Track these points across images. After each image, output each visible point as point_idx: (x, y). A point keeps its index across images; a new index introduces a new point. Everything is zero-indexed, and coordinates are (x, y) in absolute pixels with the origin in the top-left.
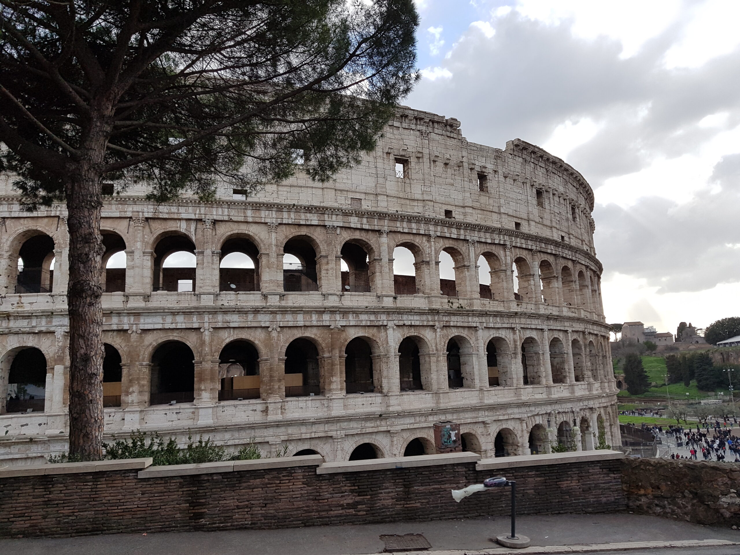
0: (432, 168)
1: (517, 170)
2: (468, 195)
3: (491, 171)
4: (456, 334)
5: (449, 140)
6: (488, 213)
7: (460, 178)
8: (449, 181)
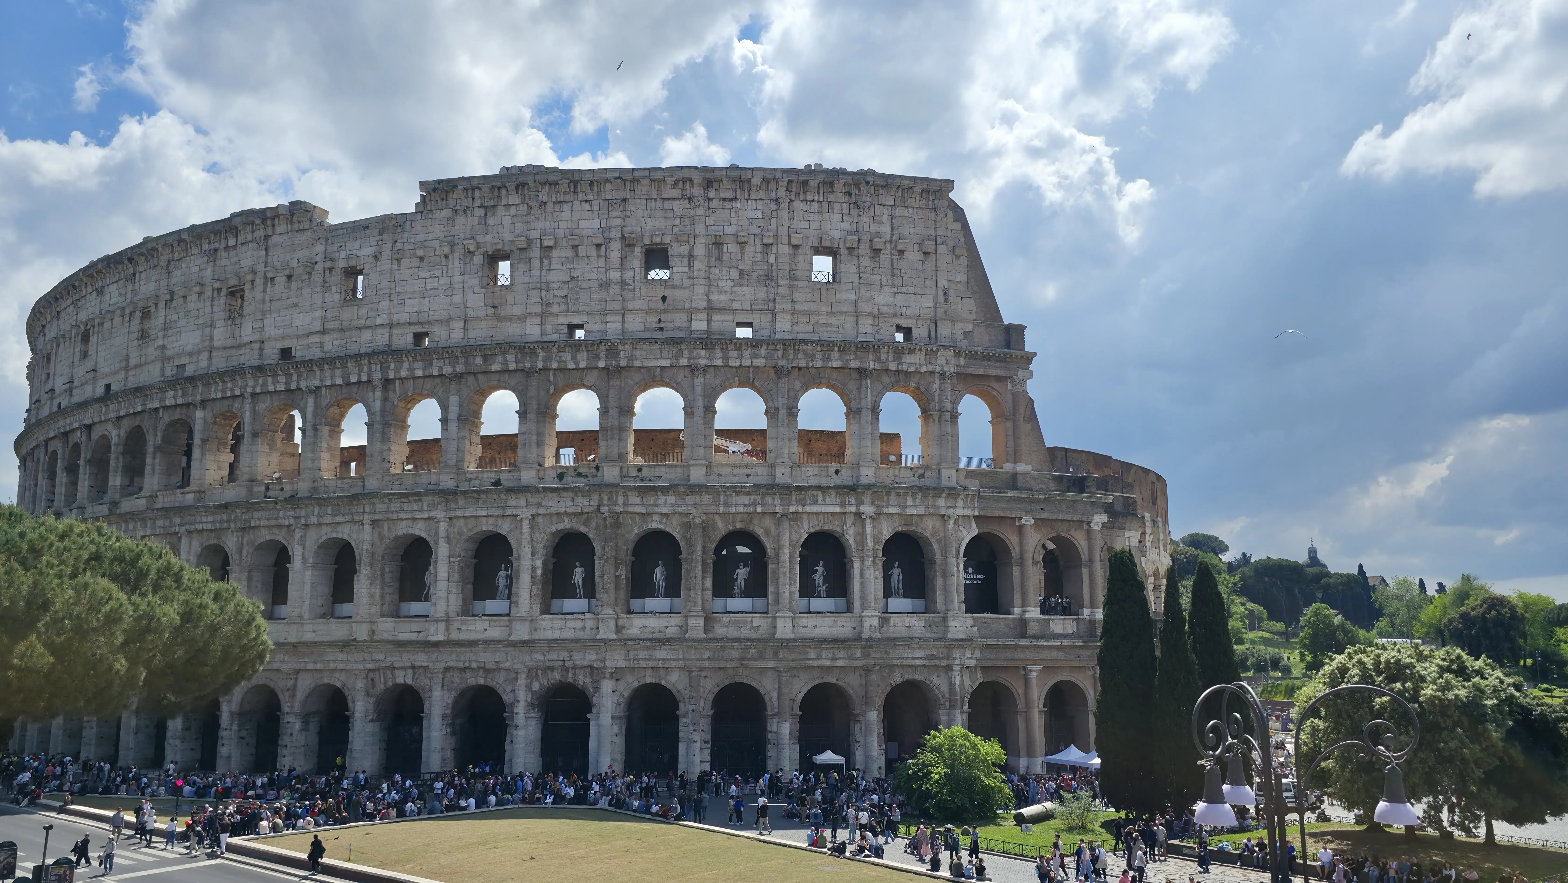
0: (268, 290)
1: (431, 236)
2: (318, 313)
3: (371, 259)
4: (268, 538)
5: (298, 235)
6: (355, 333)
7: (310, 291)
8: (294, 300)
